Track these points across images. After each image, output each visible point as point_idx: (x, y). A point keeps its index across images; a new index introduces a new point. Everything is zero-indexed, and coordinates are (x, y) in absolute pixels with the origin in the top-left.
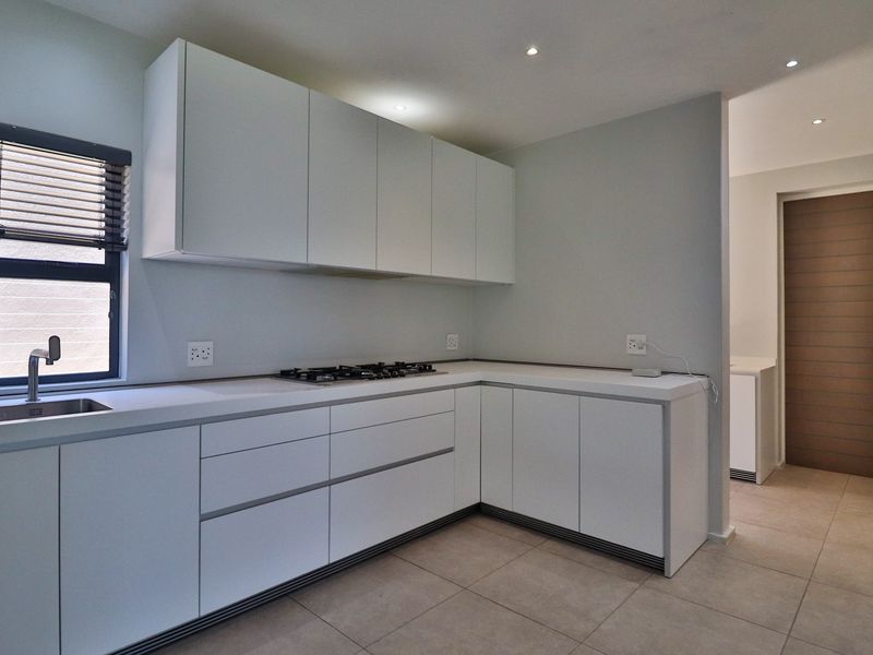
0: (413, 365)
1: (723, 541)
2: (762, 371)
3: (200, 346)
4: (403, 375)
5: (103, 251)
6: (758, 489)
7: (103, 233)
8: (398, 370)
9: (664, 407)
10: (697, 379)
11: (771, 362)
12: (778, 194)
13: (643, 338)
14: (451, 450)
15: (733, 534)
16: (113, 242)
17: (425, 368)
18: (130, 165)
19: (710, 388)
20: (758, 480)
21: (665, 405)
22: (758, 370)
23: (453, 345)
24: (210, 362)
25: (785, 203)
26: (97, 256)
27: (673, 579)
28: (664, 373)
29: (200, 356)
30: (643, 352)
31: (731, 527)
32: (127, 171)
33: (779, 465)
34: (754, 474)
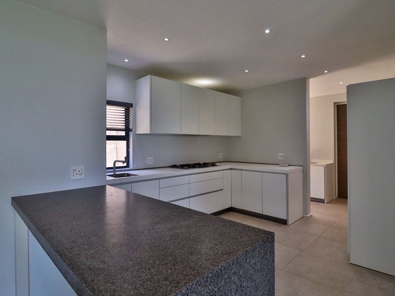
0: (209, 163)
1: (308, 217)
2: (327, 165)
3: (150, 158)
4: (207, 167)
5: (124, 132)
6: (325, 204)
7: (124, 127)
8: (205, 165)
9: (287, 176)
10: (298, 167)
11: (332, 162)
12: (335, 103)
13: (283, 154)
14: (222, 190)
15: (311, 216)
16: (127, 129)
17: (213, 164)
18: (132, 107)
19: (303, 170)
20: (325, 202)
21: (287, 175)
22: (325, 164)
23: (221, 157)
24: (152, 163)
25: (337, 106)
26: (123, 133)
27: (290, 226)
28: (289, 165)
29: (150, 161)
30: (283, 159)
31: (311, 214)
32: (131, 109)
33: (335, 198)
34: (324, 200)
